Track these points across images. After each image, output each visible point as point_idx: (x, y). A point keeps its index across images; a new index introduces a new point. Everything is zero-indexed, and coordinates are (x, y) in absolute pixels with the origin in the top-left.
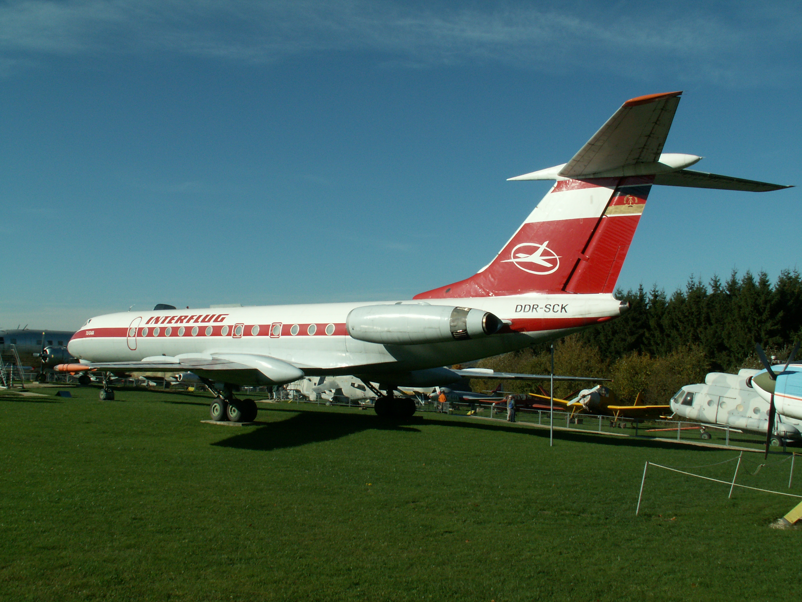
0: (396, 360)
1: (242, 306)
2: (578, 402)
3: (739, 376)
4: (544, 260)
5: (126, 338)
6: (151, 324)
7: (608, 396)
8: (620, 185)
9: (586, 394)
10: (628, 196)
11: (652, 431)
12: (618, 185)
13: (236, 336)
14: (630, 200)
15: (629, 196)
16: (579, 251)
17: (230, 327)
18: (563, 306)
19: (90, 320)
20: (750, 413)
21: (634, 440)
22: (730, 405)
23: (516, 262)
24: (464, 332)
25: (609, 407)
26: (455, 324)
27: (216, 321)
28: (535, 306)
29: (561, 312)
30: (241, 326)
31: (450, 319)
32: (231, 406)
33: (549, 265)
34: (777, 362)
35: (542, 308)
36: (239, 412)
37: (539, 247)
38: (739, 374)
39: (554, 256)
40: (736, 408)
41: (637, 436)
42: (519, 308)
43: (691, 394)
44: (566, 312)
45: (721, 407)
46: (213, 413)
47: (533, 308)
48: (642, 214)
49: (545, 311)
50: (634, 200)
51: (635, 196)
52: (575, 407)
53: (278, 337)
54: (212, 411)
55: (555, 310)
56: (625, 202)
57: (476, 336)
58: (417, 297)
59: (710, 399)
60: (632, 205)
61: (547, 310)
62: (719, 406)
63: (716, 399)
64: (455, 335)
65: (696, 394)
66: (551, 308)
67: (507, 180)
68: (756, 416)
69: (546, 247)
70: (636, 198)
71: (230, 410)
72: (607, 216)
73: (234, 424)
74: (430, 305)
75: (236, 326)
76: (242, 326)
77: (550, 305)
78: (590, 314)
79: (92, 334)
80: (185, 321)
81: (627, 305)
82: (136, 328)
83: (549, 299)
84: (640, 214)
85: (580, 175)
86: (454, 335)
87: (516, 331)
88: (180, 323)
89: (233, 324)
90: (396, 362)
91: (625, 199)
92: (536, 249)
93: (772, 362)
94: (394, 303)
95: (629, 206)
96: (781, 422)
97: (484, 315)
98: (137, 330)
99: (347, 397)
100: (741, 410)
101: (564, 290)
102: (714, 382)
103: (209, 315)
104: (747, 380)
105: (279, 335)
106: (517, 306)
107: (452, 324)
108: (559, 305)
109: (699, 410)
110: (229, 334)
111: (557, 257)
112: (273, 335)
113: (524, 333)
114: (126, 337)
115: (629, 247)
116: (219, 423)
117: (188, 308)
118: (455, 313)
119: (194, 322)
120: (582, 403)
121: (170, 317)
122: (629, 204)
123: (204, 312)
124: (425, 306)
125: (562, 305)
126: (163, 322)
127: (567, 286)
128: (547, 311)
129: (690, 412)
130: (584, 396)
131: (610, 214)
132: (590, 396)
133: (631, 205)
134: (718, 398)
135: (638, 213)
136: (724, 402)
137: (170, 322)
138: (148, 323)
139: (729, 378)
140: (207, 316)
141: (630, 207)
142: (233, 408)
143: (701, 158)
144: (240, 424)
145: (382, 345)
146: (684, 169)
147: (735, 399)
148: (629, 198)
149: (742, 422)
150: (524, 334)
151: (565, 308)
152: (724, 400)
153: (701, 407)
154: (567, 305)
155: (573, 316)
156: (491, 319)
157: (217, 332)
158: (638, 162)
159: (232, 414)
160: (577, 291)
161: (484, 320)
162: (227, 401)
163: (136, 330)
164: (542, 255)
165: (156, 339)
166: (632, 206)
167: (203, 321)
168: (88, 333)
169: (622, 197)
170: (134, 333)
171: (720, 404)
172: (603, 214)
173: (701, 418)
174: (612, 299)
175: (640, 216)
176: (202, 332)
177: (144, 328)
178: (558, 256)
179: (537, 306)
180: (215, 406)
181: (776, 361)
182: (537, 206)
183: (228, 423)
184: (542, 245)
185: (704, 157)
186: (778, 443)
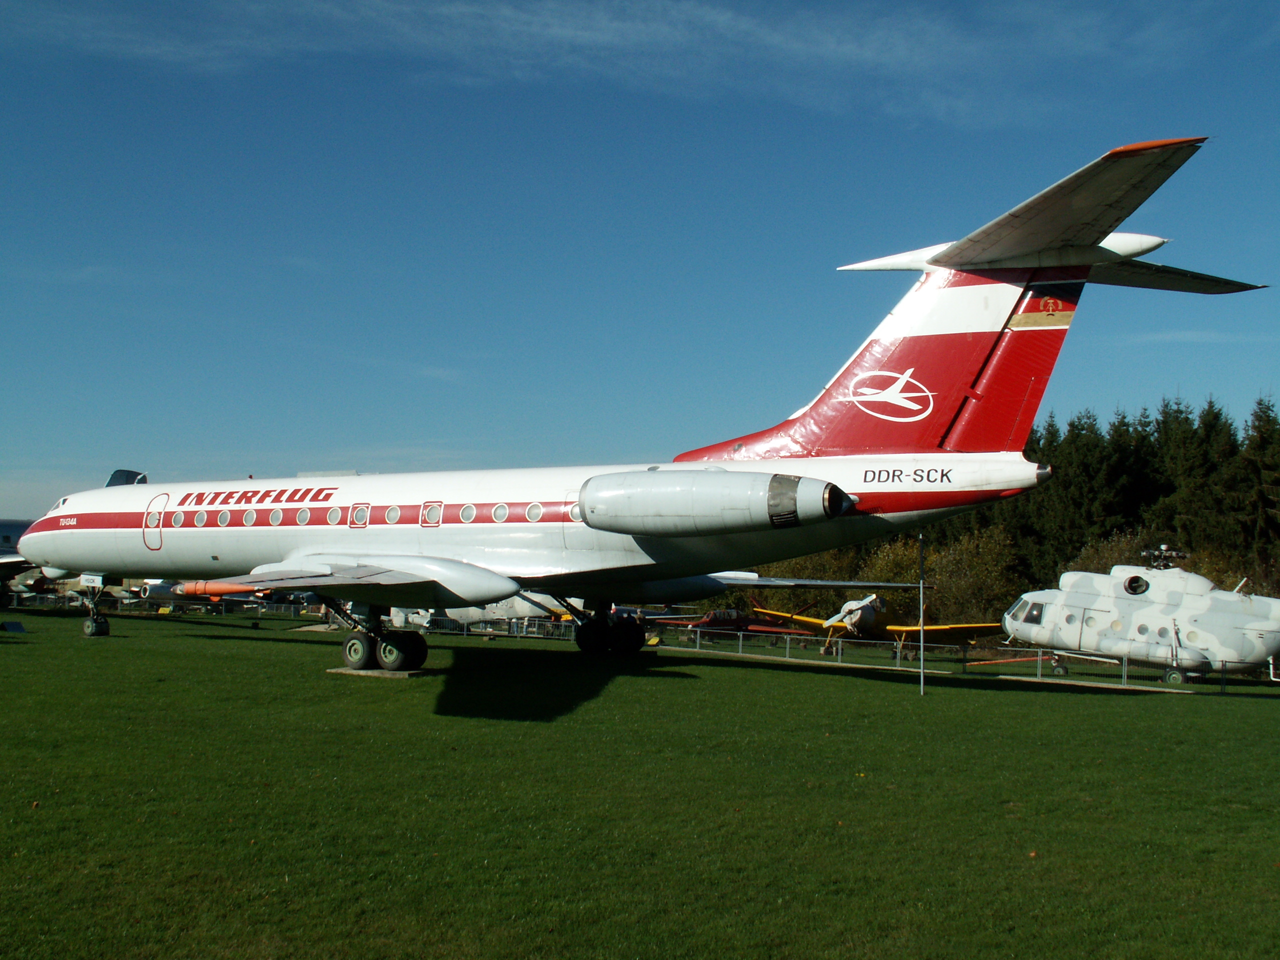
0: (654, 562)
1: (358, 473)
2: (841, 621)
3: (1112, 576)
4: (907, 398)
5: (141, 530)
6: (189, 505)
7: (885, 611)
8: (1031, 282)
9: (854, 609)
10: (1046, 298)
11: (974, 665)
12: (1029, 281)
13: (357, 524)
14: (1050, 305)
15: (1048, 298)
16: (966, 384)
17: (345, 510)
18: (944, 473)
19: (65, 501)
20: (1133, 633)
21: (958, 679)
22: (1101, 622)
23: (858, 402)
24: (792, 515)
25: (888, 627)
26: (777, 501)
27: (315, 498)
28: (896, 472)
29: (942, 481)
30: (365, 508)
31: (767, 495)
32: (384, 644)
33: (916, 407)
34: (1171, 554)
35: (909, 476)
36: (401, 654)
37: (899, 378)
38: (1111, 574)
39: (924, 392)
40: (1111, 626)
41: (964, 672)
42: (870, 476)
43: (1039, 607)
44: (950, 481)
45: (1087, 625)
46: (349, 656)
47: (894, 475)
48: (1070, 327)
49: (915, 480)
50: (1055, 304)
51: (1058, 299)
52: (832, 629)
53: (437, 526)
54: (348, 653)
55: (931, 479)
56: (1042, 308)
57: (812, 521)
58: (680, 458)
59: (1069, 613)
60: (1054, 313)
61: (919, 479)
62: (1084, 624)
63: (1078, 614)
64: (775, 521)
65: (1047, 605)
66: (925, 475)
67: (838, 269)
68: (1142, 638)
69: (910, 377)
70: (1060, 302)
71: (382, 650)
72: (1012, 329)
73: (394, 674)
74: (727, 471)
75: (354, 508)
76: (368, 508)
77: (923, 471)
78: (989, 484)
79: (72, 524)
80: (255, 500)
81: (1049, 469)
82: (160, 513)
83: (918, 461)
84: (1066, 327)
85: (966, 264)
86: (773, 520)
87: (865, 513)
88: (245, 503)
89: (349, 503)
90: (654, 564)
91: (1041, 303)
92: (893, 381)
93: (1164, 554)
94: (645, 467)
95: (1048, 315)
96: (1180, 646)
97: (825, 488)
98: (162, 516)
99: (454, 620)
100: (1119, 628)
101: (940, 447)
102: (1073, 586)
103: (299, 490)
104: (1125, 583)
105: (438, 522)
106: (866, 472)
107: (772, 502)
108: (936, 471)
109: (1053, 631)
110: (343, 522)
111: (930, 394)
112: (427, 523)
113: (878, 515)
114: (141, 527)
115: (1048, 379)
116: (362, 673)
117: (251, 477)
118: (775, 484)
119: (273, 501)
120: (847, 623)
121: (224, 493)
122: (1048, 311)
123: (289, 485)
124: (716, 472)
125: (943, 471)
126: (212, 502)
127: (946, 440)
128: (917, 480)
129: (1037, 634)
130: (851, 612)
131: (1017, 327)
132: (860, 611)
133: (1051, 313)
134: (1083, 613)
135: (1063, 325)
136: (1091, 618)
137: (225, 502)
138: (182, 503)
139: (1097, 579)
140: (296, 492)
141: (1051, 316)
142: (389, 647)
143: (1165, 240)
144: (405, 674)
145: (630, 537)
146: (1134, 259)
147: (1109, 612)
148: (1049, 301)
149: (1122, 648)
150: (879, 518)
151: (948, 475)
152: (1092, 614)
153: (1056, 625)
154: (950, 470)
155: (962, 487)
156: (835, 493)
157: (319, 518)
158: (1066, 246)
159: (386, 657)
160: (963, 447)
161: (826, 496)
162: (372, 635)
163: (160, 517)
164: (902, 391)
165: (199, 531)
166: (1053, 315)
167: (291, 499)
168: (63, 522)
169: (1037, 299)
170: (157, 521)
171: (1086, 620)
172: (1005, 327)
173: (1056, 643)
174: (1023, 461)
175: (1066, 330)
176: (289, 519)
177: (175, 512)
178: (930, 392)
179: (900, 473)
180: (353, 645)
181: (1169, 552)
182: (892, 312)
183: (382, 673)
184: (902, 374)
185: (1171, 240)
186: (1181, 678)
